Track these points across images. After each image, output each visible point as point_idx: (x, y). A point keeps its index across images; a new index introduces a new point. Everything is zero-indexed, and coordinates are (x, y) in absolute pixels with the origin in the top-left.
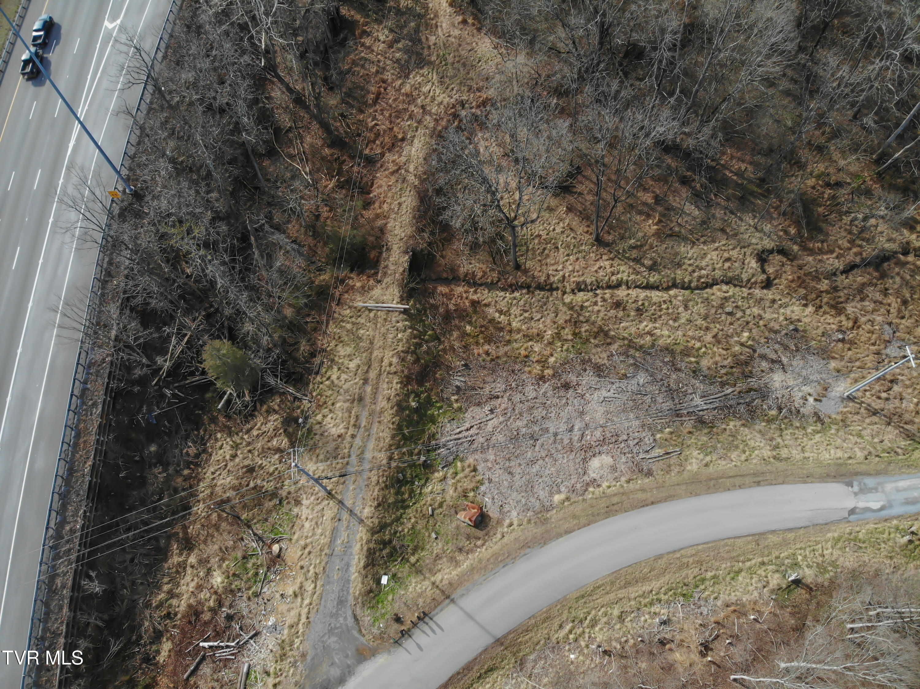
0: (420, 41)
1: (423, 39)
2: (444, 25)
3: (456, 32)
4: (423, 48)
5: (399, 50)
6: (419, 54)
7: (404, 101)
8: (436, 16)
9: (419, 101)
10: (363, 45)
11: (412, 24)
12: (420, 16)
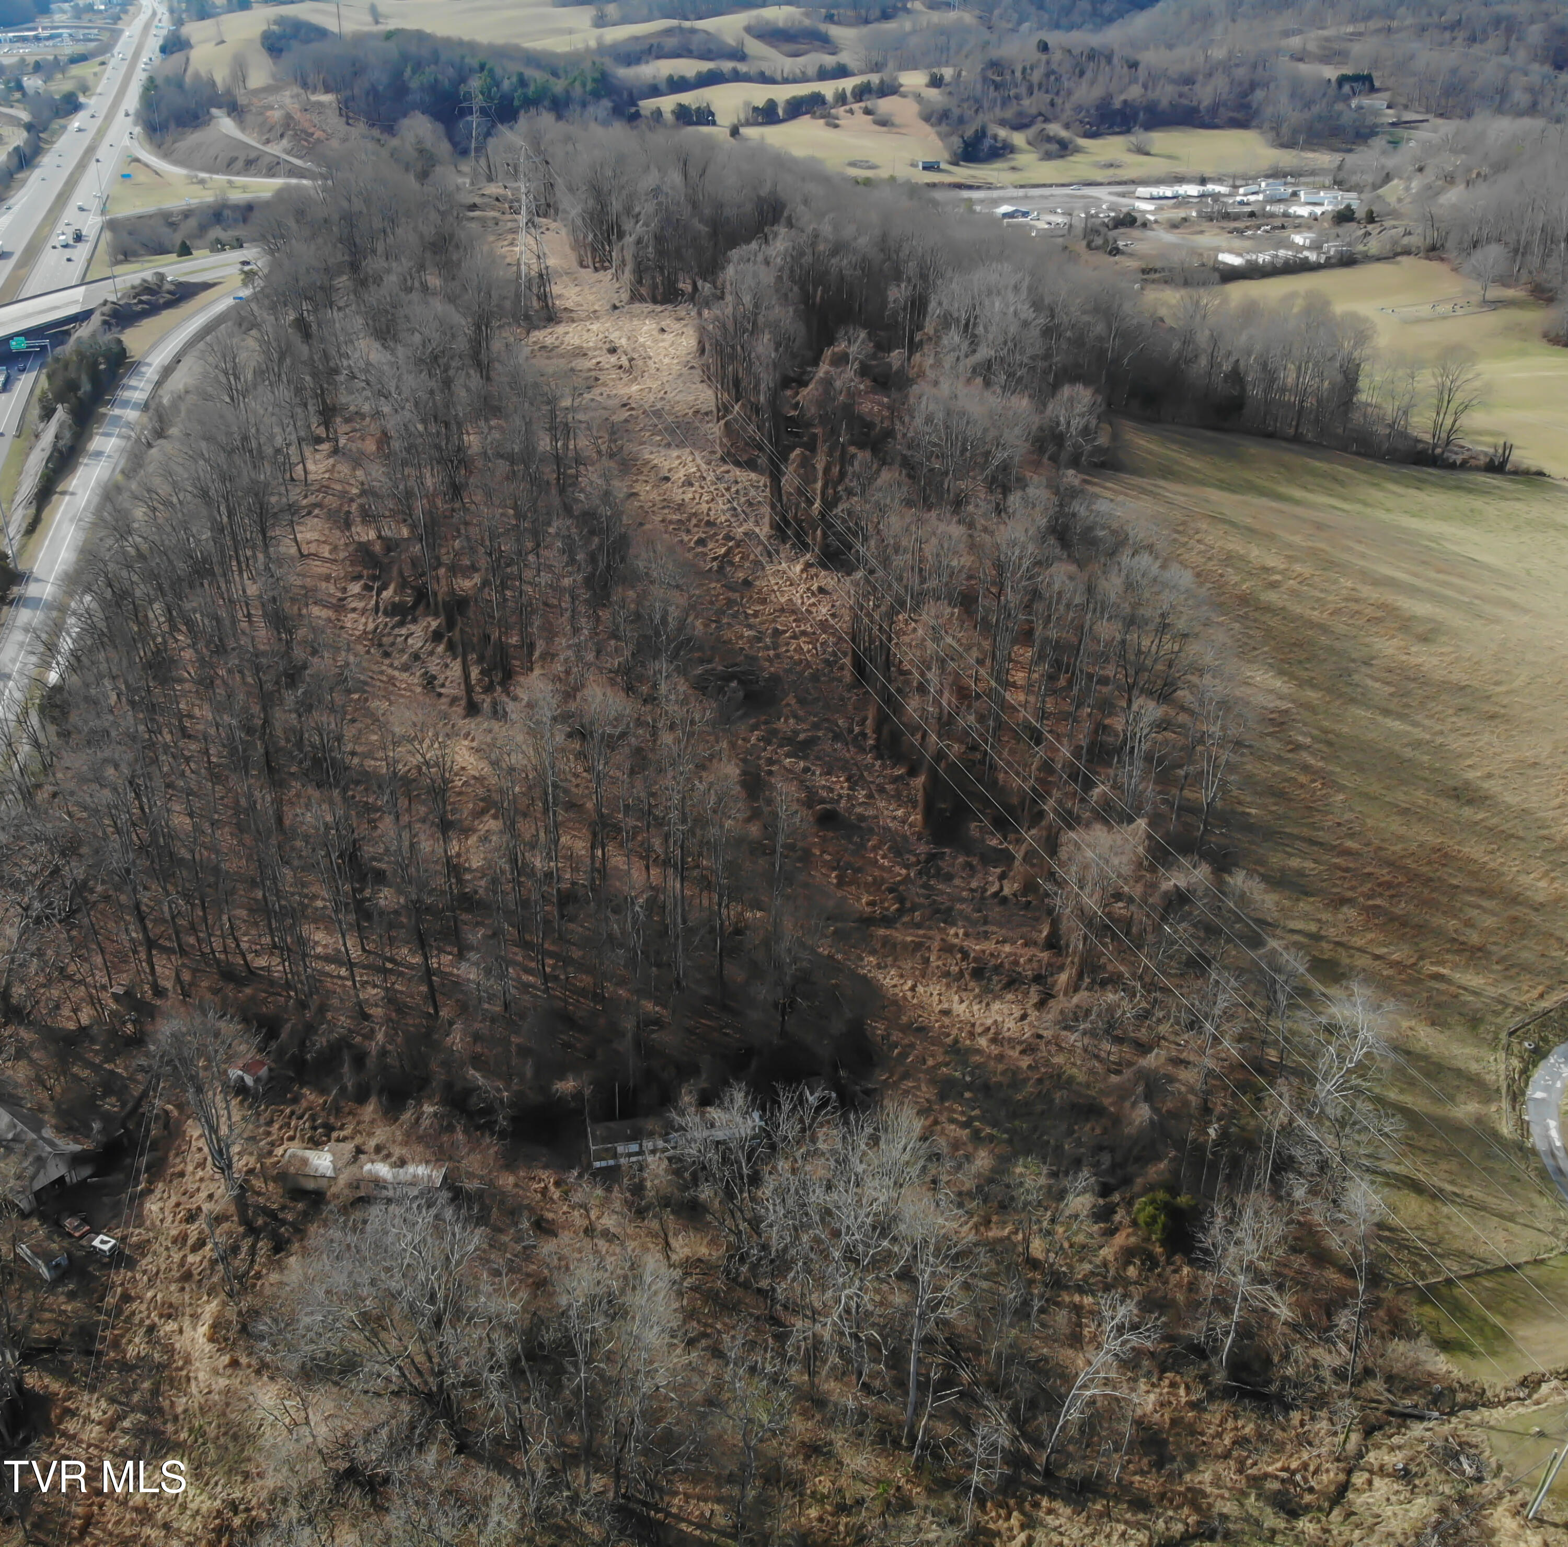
0: (160, 1410)
1: (166, 1404)
2: (201, 1375)
3: (222, 1382)
4: (165, 1423)
5: (125, 1431)
6: (158, 1434)
7: (133, 1521)
8: (188, 1361)
9: (159, 1515)
10: (64, 1434)
11: (146, 1385)
12: (161, 1367)
